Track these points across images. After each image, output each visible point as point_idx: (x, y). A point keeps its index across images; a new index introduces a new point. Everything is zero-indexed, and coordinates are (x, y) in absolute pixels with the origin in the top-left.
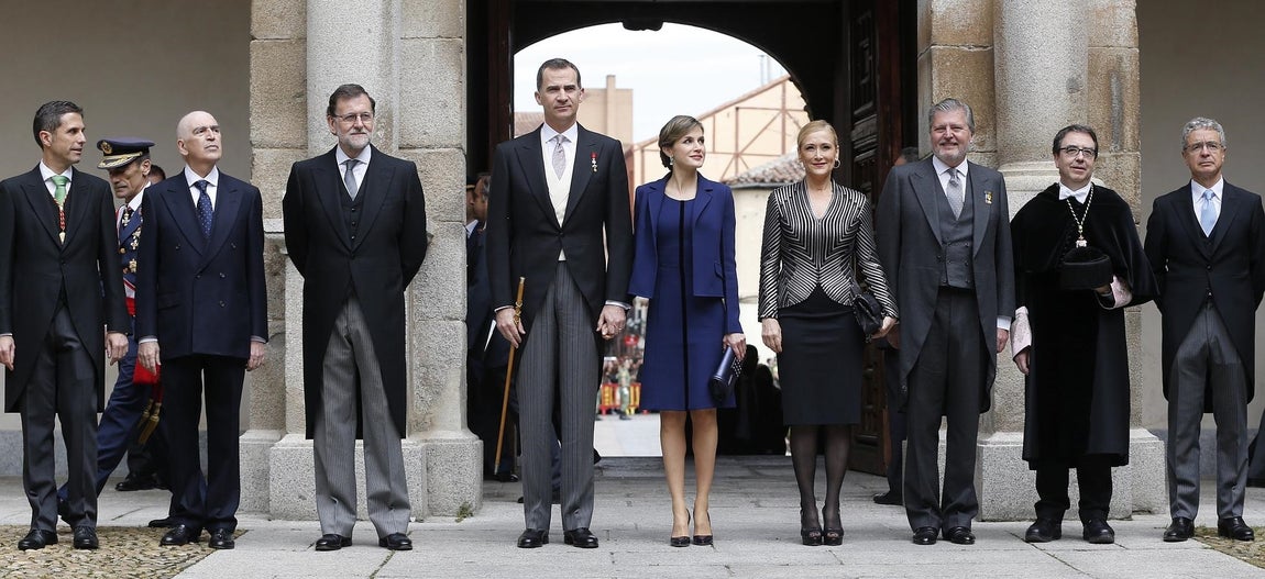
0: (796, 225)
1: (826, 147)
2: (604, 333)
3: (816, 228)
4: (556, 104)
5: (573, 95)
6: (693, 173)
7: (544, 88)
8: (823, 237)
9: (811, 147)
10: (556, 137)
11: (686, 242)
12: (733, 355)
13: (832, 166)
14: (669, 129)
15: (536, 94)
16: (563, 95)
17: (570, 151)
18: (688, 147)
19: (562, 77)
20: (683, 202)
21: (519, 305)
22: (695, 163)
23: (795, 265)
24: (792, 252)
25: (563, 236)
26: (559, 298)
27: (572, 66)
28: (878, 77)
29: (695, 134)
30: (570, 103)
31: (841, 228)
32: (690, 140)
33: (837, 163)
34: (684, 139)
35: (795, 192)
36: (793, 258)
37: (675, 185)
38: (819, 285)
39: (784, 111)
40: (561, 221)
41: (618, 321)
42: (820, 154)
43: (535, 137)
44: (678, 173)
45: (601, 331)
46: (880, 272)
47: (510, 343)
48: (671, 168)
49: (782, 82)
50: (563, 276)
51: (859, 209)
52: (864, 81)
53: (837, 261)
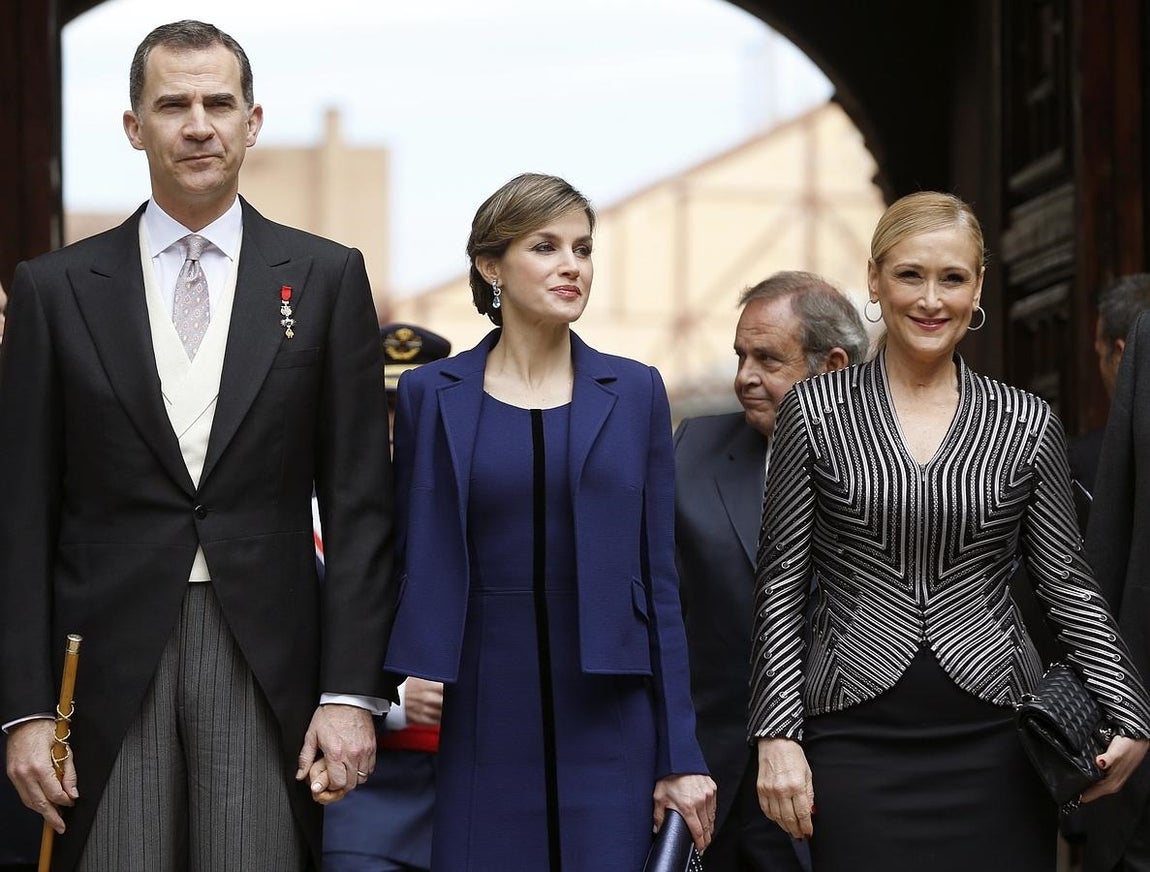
0: (860, 481)
1: (953, 277)
2: (316, 787)
3: (912, 493)
4: (182, 148)
5: (225, 124)
6: (556, 335)
7: (149, 102)
8: (935, 516)
9: (913, 274)
10: (184, 241)
11: (552, 526)
12: (686, 836)
13: (964, 327)
14: (496, 210)
15: (127, 119)
16: (200, 120)
17: (222, 279)
18: (545, 263)
19: (202, 72)
20: (536, 414)
21: (65, 712)
22: (561, 308)
23: (855, 592)
24: (846, 556)
25: (202, 515)
26: (191, 688)
27: (229, 43)
28: (1078, 83)
29: (566, 228)
30: (216, 146)
31: (985, 490)
32: (550, 245)
33: (977, 315)
34: (535, 238)
35: (855, 391)
36: (849, 573)
37: (510, 365)
38: (925, 647)
39: (812, 203)
40: (195, 472)
41: (354, 749)
42: (933, 295)
43: (124, 238)
44: (514, 330)
45: (307, 780)
46: (1099, 613)
47: (39, 819)
48: (497, 316)
49: (807, 121)
50: (201, 626)
51: (1033, 439)
52: (1039, 93)
53: (978, 580)
